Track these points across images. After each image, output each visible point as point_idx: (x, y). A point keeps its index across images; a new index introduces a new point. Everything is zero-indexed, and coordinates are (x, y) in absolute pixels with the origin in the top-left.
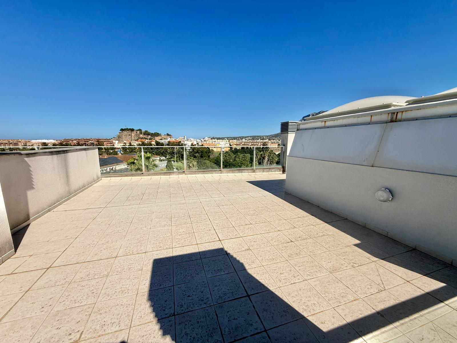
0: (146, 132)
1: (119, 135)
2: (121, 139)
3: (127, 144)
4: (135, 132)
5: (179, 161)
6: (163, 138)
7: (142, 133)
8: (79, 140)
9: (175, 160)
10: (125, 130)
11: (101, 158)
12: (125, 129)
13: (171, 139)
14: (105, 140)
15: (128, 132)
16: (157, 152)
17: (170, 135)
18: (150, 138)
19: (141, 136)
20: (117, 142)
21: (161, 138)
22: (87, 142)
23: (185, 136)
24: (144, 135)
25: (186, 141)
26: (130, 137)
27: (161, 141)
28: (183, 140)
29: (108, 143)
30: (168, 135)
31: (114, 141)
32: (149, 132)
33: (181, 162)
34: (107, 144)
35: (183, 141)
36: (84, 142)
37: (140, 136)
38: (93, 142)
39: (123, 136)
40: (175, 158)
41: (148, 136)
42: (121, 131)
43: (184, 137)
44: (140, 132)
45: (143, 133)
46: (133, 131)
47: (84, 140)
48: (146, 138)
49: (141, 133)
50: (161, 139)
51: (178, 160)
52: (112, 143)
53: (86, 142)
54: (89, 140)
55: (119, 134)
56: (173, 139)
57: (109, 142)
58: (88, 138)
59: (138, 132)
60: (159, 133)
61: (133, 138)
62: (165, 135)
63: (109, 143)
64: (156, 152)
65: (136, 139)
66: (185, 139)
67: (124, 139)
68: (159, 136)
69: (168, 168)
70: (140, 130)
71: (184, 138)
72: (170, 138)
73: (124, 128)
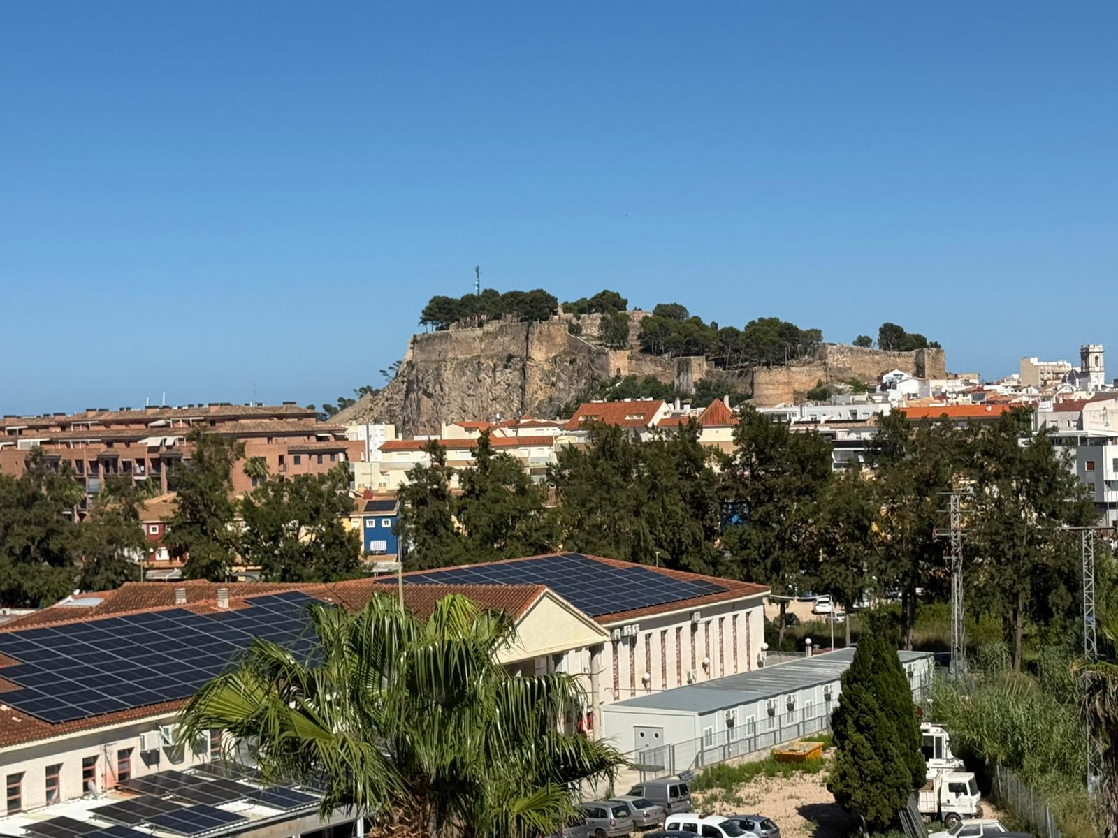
0: (671, 322)
1: (411, 365)
2: (427, 403)
3: (451, 456)
4: (557, 327)
5: (1000, 646)
6: (839, 374)
7: (624, 337)
8: (64, 426)
9: (957, 636)
10: (475, 312)
11: (180, 611)
12: (469, 300)
13: (933, 383)
14: (276, 425)
15: (494, 335)
16: (756, 536)
17: (919, 343)
18: (703, 386)
19: (620, 363)
20: (384, 433)
21: (819, 374)
22: (128, 442)
23: (1096, 349)
24: (646, 350)
25: (1099, 397)
26: (512, 376)
27: (810, 410)
28: (1065, 388)
29: (297, 453)
30: (894, 338)
31: (356, 432)
32: (697, 321)
33: (1031, 667)
34: (289, 459)
35: (1066, 406)
36: (103, 447)
37: (605, 368)
38: (170, 441)
39: (447, 374)
40: (957, 608)
41: (684, 368)
42: (430, 329)
43: (1085, 355)
44: (605, 325)
45: (633, 339)
46: (545, 318)
47: (106, 424)
48: (665, 381)
49: (616, 335)
50: (820, 395)
51: (990, 633)
52: (333, 453)
53: (119, 448)
54: (146, 422)
55: (409, 356)
56: (946, 385)
57: (312, 443)
58: (137, 409)
59: (592, 325)
60: (803, 327)
61: (538, 391)
62: (863, 342)
63: (311, 453)
64: (744, 544)
65: (568, 398)
66: (1097, 379)
67: (455, 406)
68: (793, 355)
69: (858, 737)
70: (609, 303)
71: (1086, 374)
72: (919, 372)
73: (457, 295)
